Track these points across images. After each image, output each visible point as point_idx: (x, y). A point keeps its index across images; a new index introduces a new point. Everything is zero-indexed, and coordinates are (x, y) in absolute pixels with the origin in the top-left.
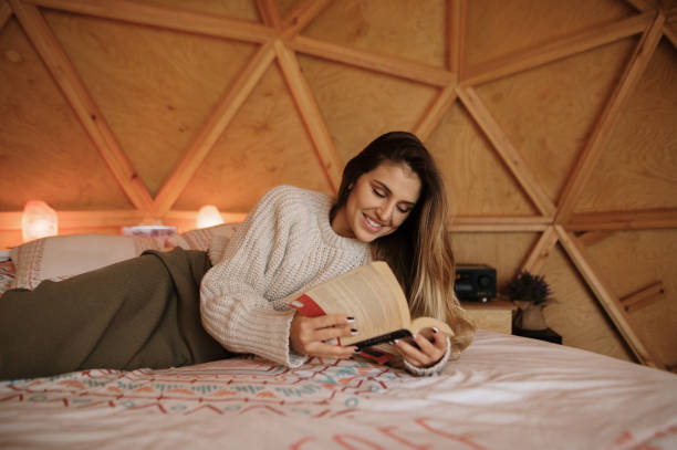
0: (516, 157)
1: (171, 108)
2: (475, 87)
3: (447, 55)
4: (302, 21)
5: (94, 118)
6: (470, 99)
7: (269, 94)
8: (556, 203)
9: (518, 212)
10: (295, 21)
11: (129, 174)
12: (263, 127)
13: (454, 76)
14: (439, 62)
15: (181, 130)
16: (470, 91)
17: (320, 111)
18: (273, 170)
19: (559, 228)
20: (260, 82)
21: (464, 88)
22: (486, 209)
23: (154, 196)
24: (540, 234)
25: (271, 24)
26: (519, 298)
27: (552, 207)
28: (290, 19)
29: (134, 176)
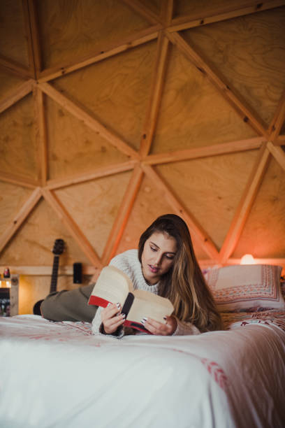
1: (220, 198)
4: (278, 127)
7: (274, 177)
10: (274, 128)
11: (203, 239)
15: (228, 210)
23: (218, 251)
25: (260, 135)
28: (270, 128)
29: (206, 240)
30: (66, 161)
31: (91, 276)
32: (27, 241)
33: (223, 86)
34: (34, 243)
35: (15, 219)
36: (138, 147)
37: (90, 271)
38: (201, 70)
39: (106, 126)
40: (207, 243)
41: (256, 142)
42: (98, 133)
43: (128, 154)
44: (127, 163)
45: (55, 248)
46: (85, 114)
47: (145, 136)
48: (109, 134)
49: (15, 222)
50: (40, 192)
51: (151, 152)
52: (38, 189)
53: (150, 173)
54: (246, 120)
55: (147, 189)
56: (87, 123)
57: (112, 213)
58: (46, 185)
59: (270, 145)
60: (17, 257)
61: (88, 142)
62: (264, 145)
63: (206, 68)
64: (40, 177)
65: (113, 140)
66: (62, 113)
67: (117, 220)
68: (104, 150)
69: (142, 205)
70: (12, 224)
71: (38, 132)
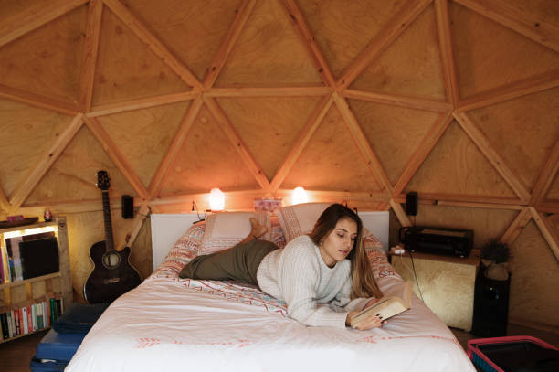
0: (499, 159)
1: (277, 135)
2: (467, 112)
3: (445, 92)
4: (348, 82)
5: (239, 145)
6: (463, 120)
7: (331, 122)
8: (531, 191)
9: (503, 195)
10: (343, 82)
11: (257, 171)
12: (329, 141)
13: (451, 106)
14: (441, 96)
15: (284, 145)
16: (463, 115)
17: (363, 130)
18: (337, 164)
19: (532, 209)
20: (326, 115)
21: (458, 113)
22: (480, 192)
23: (270, 181)
24: (519, 212)
25: (329, 85)
26: (485, 258)
27: (527, 194)
28: (340, 81)
29: (260, 172)
30: (115, 85)
31: (139, 207)
32: (62, 174)
33: (308, 37)
34: (71, 177)
35: (51, 152)
36: (201, 77)
37: (137, 203)
38: (293, 17)
39: (172, 52)
40: (260, 176)
41: (323, 91)
42: (163, 59)
43: (192, 85)
44: (187, 93)
45: (99, 182)
46: (153, 38)
47: (214, 69)
48: (175, 62)
49: (51, 155)
50: (82, 119)
51: (214, 86)
52: (80, 115)
53: (211, 106)
54: (321, 70)
55: (204, 120)
56: (153, 47)
57: (162, 142)
58: (91, 111)
59: (335, 95)
60: (50, 193)
61: (145, 67)
62: (330, 95)
63: (299, 17)
64: (84, 103)
65: (179, 69)
66: (119, 31)
67: (169, 150)
68: (162, 76)
69: (197, 136)
70: (47, 156)
71: (90, 51)
